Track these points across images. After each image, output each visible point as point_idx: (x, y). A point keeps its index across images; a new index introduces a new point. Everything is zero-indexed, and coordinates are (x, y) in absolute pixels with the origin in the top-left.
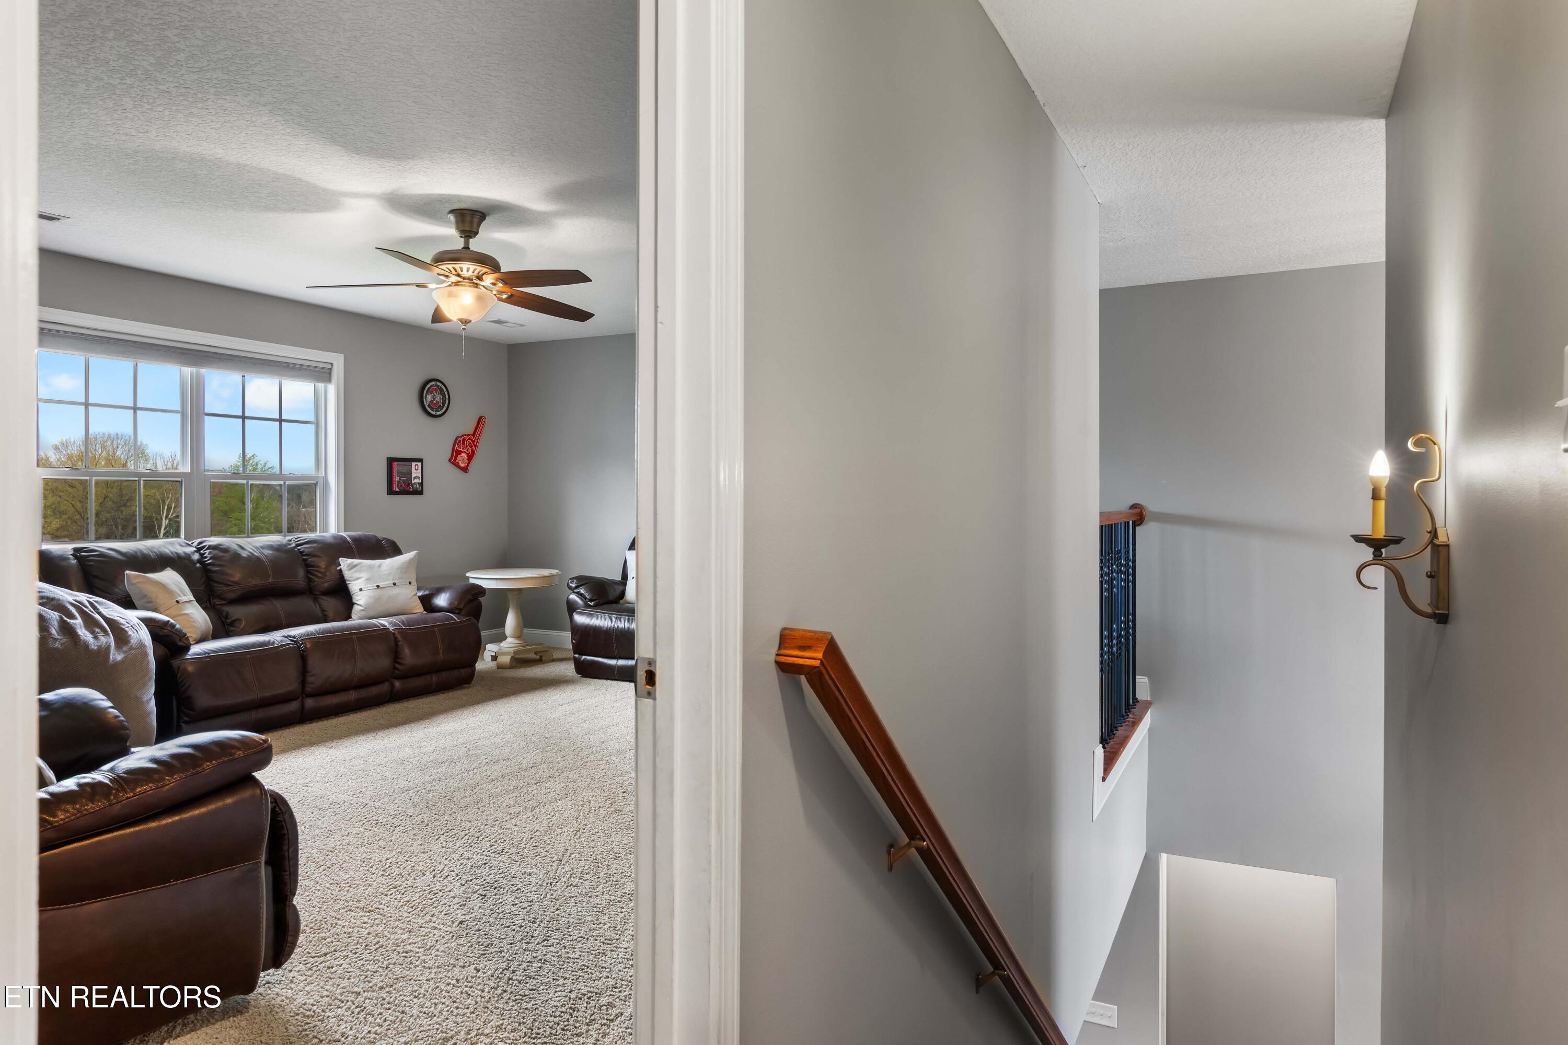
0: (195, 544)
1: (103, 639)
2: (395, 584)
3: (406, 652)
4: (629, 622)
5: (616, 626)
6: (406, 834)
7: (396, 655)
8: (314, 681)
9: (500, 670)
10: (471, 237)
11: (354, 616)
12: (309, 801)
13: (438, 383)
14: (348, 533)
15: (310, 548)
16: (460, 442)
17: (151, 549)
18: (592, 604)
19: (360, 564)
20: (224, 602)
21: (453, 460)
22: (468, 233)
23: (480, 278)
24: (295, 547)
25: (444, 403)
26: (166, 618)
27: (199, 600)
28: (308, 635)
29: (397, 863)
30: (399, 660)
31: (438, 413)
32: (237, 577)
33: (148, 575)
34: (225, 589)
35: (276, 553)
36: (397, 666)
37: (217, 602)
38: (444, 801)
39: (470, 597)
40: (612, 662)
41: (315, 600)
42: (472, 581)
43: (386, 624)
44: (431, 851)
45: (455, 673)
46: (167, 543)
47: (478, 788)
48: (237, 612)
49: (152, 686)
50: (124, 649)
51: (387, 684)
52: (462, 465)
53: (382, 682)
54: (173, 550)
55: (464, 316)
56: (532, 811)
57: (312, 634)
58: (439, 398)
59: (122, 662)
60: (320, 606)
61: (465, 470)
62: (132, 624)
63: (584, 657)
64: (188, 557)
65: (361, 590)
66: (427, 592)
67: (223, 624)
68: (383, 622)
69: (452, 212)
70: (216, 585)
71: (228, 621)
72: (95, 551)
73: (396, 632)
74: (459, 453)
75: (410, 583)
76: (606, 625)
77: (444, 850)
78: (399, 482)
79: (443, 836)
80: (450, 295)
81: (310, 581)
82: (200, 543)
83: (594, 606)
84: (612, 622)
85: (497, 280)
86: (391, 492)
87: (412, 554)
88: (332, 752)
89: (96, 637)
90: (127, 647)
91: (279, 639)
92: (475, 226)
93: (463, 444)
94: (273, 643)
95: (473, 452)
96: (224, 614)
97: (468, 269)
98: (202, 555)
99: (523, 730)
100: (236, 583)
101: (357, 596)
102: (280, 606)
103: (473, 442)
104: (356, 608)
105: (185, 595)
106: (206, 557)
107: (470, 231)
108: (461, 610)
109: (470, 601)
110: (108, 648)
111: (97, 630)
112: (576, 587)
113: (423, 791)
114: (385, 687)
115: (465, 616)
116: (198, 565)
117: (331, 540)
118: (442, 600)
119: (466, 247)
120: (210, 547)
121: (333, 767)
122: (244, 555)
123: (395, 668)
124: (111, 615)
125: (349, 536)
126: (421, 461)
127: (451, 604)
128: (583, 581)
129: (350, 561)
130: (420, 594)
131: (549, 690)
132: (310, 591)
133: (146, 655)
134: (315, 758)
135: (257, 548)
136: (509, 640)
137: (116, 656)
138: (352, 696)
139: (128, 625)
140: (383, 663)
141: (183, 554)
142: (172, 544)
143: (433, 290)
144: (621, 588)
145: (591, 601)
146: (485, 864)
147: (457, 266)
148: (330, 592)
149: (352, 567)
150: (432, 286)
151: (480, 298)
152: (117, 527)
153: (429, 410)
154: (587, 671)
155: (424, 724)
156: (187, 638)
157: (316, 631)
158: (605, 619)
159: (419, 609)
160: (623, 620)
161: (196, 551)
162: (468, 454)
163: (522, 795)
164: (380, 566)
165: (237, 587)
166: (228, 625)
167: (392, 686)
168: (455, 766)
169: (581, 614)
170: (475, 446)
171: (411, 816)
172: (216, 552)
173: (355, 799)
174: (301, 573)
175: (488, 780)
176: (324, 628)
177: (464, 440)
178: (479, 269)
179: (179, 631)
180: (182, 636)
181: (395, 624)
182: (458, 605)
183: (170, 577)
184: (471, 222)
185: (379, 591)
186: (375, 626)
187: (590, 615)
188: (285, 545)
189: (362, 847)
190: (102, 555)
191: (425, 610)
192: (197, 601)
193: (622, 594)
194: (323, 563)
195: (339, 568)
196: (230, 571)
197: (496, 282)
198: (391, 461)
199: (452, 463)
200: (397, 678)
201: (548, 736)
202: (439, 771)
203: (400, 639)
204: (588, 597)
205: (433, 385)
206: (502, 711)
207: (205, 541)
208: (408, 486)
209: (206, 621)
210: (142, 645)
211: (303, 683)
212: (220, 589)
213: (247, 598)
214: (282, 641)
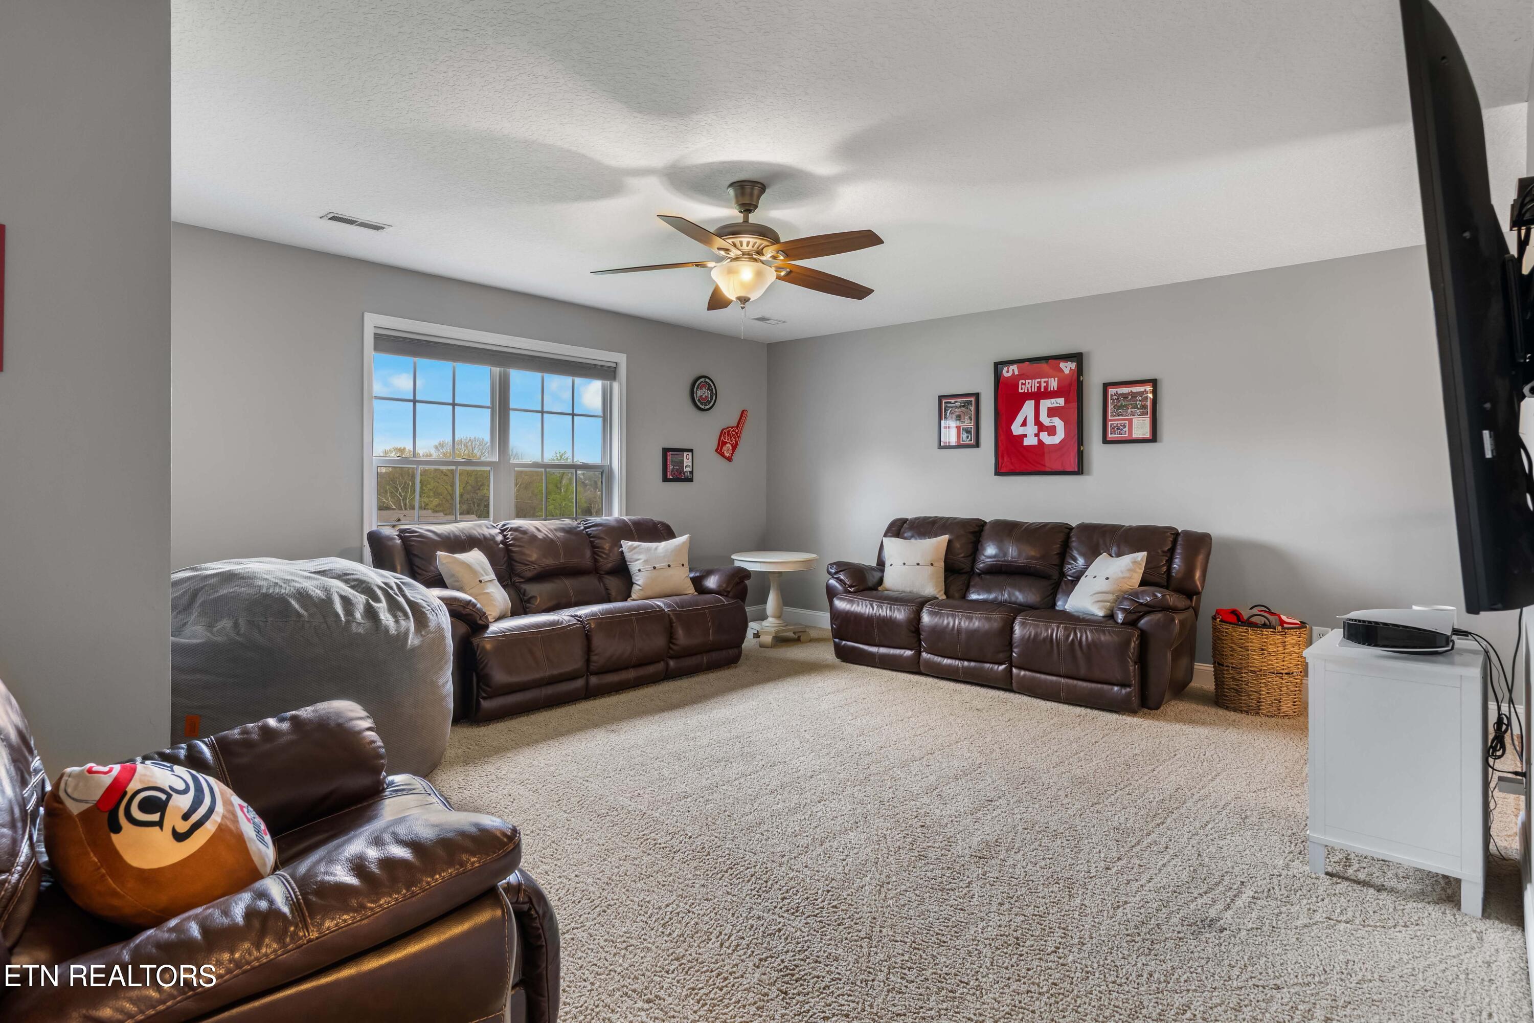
0: (499, 526)
1: (403, 623)
2: (669, 566)
3: (680, 633)
4: (891, 610)
5: (878, 614)
6: (686, 864)
7: (671, 636)
8: (598, 660)
9: (763, 649)
10: (750, 211)
11: (634, 596)
12: (588, 802)
13: (707, 380)
14: (629, 517)
15: (597, 530)
16: (725, 433)
17: (461, 531)
18: (852, 590)
19: (639, 546)
20: (522, 580)
21: (719, 451)
22: (748, 208)
23: (760, 252)
24: (583, 530)
25: (711, 398)
26: (468, 597)
27: (501, 579)
28: (592, 615)
29: (678, 913)
30: (674, 641)
31: (707, 407)
32: (534, 557)
33: (457, 556)
34: (524, 568)
35: (567, 535)
36: (672, 646)
37: (517, 580)
38: (724, 817)
39: (737, 579)
40: (874, 649)
41: (600, 579)
42: (737, 564)
43: (662, 605)
44: (715, 897)
45: (724, 654)
46: (476, 525)
47: (758, 801)
48: (533, 589)
49: (449, 668)
50: (423, 633)
51: (662, 663)
52: (727, 455)
53: (659, 662)
54: (481, 531)
55: (742, 294)
56: (821, 845)
57: (596, 614)
58: (708, 393)
59: (420, 647)
60: (604, 584)
61: (729, 459)
62: (432, 606)
63: (844, 642)
64: (493, 538)
65: (639, 571)
66: (698, 574)
67: (521, 600)
68: (659, 603)
69: (731, 185)
70: (516, 564)
71: (526, 598)
72: (416, 532)
73: (671, 613)
74: (724, 443)
75: (683, 565)
76: (867, 612)
77: (729, 898)
78: (672, 471)
79: (727, 875)
80: (730, 272)
81: (596, 561)
82: (504, 525)
83: (855, 592)
84: (873, 609)
85: (778, 252)
86: (665, 479)
87: (685, 538)
88: (613, 737)
89: (397, 622)
90: (426, 631)
91: (567, 618)
92: (755, 198)
93: (728, 435)
94: (562, 623)
95: (737, 443)
96: (522, 591)
97: (748, 242)
98: (505, 536)
99: (794, 724)
100: (532, 562)
101: (637, 576)
102: (569, 585)
103: (737, 433)
104: (636, 588)
105: (487, 575)
106: (508, 538)
107: (750, 204)
108: (729, 592)
109: (738, 584)
110: (406, 634)
111: (399, 613)
112: (836, 573)
113: (701, 799)
114: (661, 666)
115: (733, 598)
116: (501, 546)
117: (614, 524)
118: (712, 582)
119: (746, 220)
120: (512, 529)
121: (612, 758)
122: (540, 537)
123: (670, 648)
124: (414, 597)
125: (629, 520)
126: (691, 451)
127: (720, 586)
128: (842, 566)
129: (630, 543)
130: (692, 575)
131: (813, 675)
132: (595, 570)
133: (443, 638)
134: (597, 743)
135: (551, 530)
136: (770, 619)
137: (413, 640)
138: (631, 674)
139: (429, 608)
140: (658, 642)
141: (489, 536)
142: (480, 526)
143: (712, 268)
144: (877, 575)
145: (851, 586)
146: (780, 930)
147: (737, 241)
148: (613, 572)
149: (632, 549)
150: (711, 264)
151: (759, 275)
152: (474, 505)
153: (699, 404)
154: (847, 656)
155: (698, 707)
156: (487, 618)
157: (600, 612)
158: (866, 606)
159: (691, 590)
160: (884, 608)
161: (500, 533)
162: (732, 445)
163: (807, 817)
164: (656, 549)
165: (534, 566)
166: (525, 602)
167: (667, 664)
168: (731, 768)
169: (841, 599)
170: (739, 437)
171: (690, 837)
172: (517, 533)
173: (633, 805)
174: (588, 553)
175: (767, 791)
176: (606, 609)
177: (729, 431)
178: (759, 242)
179: (479, 610)
180: (483, 615)
181: (669, 606)
182: (727, 587)
183: (476, 557)
184: (751, 195)
185: (655, 572)
186: (652, 607)
187: (851, 602)
188: (575, 528)
189: (640, 880)
190: (421, 536)
191: (696, 591)
192: (499, 581)
193: (881, 581)
194: (607, 545)
195: (620, 550)
196: (527, 552)
197: (776, 255)
198: (666, 451)
199: (718, 453)
200: (671, 658)
201: (822, 733)
202: (716, 772)
203: (674, 621)
204: (848, 583)
205: (702, 382)
206: (770, 698)
207: (508, 524)
208: (680, 473)
209: (505, 599)
210: (440, 629)
211: (588, 661)
212: (520, 568)
213: (542, 576)
214: (569, 621)
